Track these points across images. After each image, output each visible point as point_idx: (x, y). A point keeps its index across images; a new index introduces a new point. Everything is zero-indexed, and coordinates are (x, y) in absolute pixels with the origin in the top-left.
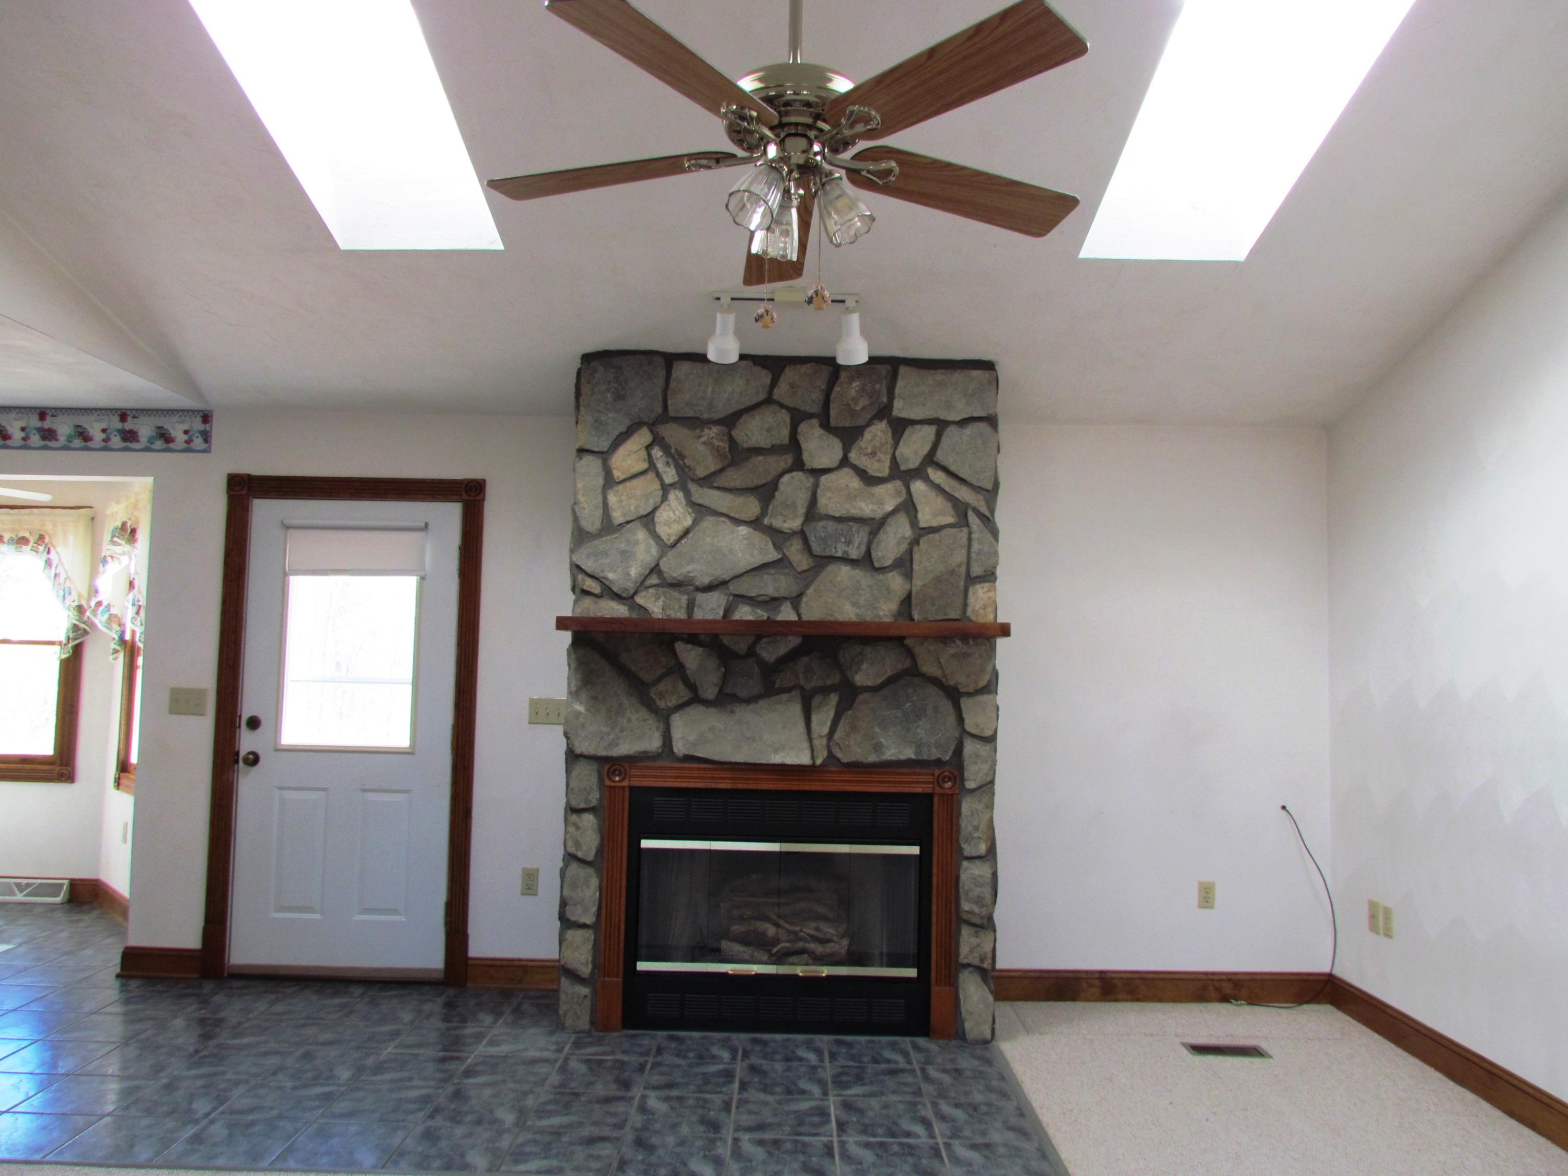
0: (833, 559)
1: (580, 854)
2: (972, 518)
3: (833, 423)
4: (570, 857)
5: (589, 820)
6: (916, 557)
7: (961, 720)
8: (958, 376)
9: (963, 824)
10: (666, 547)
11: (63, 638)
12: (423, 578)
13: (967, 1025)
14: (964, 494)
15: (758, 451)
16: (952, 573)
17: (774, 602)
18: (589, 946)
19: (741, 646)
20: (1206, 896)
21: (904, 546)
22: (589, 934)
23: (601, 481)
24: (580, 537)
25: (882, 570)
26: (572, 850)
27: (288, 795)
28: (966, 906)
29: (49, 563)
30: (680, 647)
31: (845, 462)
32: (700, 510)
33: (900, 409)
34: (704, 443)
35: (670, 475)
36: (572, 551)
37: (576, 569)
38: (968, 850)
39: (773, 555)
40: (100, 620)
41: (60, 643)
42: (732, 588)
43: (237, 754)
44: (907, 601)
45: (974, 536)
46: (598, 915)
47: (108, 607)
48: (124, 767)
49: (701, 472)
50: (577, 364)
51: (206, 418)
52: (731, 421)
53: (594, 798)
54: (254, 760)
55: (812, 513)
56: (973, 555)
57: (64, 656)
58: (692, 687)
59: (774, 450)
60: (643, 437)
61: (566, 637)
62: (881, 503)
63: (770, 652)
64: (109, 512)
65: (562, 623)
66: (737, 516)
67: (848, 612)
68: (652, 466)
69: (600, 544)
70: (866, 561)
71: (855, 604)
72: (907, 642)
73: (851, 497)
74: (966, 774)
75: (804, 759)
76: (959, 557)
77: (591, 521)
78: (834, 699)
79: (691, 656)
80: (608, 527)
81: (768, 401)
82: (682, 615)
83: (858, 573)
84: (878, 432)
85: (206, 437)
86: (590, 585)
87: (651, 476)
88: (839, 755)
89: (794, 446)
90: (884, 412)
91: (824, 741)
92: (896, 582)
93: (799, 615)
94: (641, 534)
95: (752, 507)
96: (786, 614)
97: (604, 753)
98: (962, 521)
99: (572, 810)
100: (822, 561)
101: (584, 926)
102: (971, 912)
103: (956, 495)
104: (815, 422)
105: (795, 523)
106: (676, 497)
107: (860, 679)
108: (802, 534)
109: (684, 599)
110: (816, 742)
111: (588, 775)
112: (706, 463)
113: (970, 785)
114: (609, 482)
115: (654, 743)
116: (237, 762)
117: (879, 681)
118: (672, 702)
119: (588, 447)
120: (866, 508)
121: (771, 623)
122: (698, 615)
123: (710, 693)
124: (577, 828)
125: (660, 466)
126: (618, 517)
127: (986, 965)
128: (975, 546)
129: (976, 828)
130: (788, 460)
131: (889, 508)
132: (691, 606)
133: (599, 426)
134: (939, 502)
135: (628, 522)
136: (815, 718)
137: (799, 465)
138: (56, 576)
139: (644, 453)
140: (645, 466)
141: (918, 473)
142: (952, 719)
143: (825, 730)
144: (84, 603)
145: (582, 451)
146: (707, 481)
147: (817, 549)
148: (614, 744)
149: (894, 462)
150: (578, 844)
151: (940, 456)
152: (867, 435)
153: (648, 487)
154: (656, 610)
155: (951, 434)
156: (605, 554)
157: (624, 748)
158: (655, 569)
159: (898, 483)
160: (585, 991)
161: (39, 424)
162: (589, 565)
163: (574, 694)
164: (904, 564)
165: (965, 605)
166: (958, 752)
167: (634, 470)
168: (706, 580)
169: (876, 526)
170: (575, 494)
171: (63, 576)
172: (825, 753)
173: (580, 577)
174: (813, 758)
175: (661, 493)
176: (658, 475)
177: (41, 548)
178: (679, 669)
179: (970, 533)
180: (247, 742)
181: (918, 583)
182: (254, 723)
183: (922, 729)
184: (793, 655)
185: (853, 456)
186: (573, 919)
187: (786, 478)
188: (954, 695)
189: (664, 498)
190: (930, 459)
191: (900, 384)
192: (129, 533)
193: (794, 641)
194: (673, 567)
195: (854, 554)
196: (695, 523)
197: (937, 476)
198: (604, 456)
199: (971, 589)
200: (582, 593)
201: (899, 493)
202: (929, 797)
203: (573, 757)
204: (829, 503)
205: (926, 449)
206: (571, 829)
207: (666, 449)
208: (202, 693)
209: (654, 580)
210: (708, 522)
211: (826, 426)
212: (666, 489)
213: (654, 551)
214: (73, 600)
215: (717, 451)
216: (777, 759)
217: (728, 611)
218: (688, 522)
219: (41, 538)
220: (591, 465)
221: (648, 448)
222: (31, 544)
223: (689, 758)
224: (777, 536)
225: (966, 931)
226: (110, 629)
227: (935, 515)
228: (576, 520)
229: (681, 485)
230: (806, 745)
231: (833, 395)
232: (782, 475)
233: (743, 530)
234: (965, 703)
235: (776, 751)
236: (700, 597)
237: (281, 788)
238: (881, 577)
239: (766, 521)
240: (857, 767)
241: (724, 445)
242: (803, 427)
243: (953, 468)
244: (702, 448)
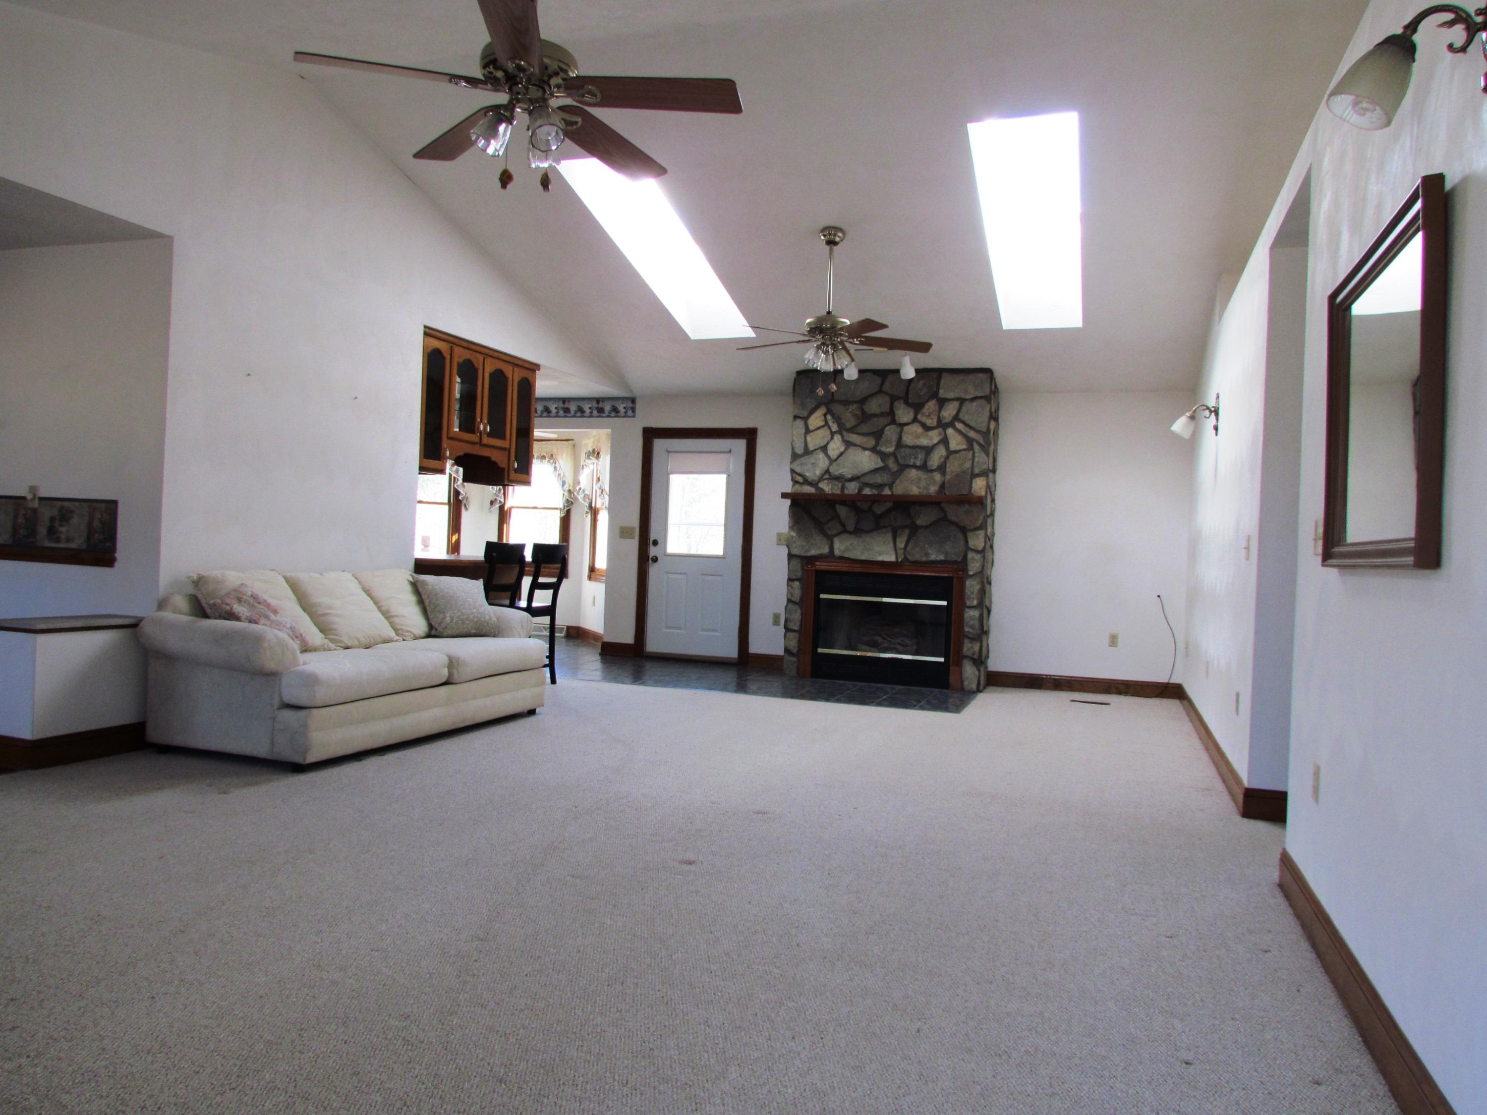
0: (908, 466)
1: (793, 599)
2: (976, 447)
3: (910, 401)
4: (789, 601)
5: (797, 584)
6: (948, 465)
7: (967, 542)
8: (971, 377)
9: (966, 591)
10: (832, 461)
11: (562, 507)
12: (729, 476)
13: (965, 683)
14: (972, 434)
15: (875, 415)
16: (964, 472)
17: (881, 486)
18: (797, 639)
19: (865, 506)
20: (1113, 640)
21: (942, 460)
22: (797, 635)
23: (803, 431)
24: (795, 456)
25: (932, 471)
26: (790, 597)
27: (671, 576)
28: (966, 629)
29: (555, 468)
30: (838, 507)
31: (915, 420)
32: (848, 444)
33: (942, 393)
34: (850, 412)
35: (835, 428)
36: (791, 463)
37: (793, 471)
38: (968, 603)
39: (880, 464)
40: (580, 497)
41: (560, 509)
42: (862, 480)
43: (649, 557)
44: (942, 486)
45: (976, 455)
46: (801, 625)
47: (584, 490)
48: (592, 569)
49: (848, 425)
50: (795, 375)
51: (633, 401)
52: (863, 401)
53: (799, 574)
54: (655, 560)
55: (899, 444)
56: (975, 464)
57: (562, 515)
58: (843, 525)
59: (882, 415)
60: (822, 411)
61: (788, 502)
62: (931, 439)
63: (879, 509)
64: (584, 443)
65: (784, 496)
66: (864, 446)
67: (915, 491)
68: (826, 424)
69: (804, 460)
70: (924, 467)
71: (918, 487)
72: (943, 505)
73: (918, 437)
74: (969, 568)
75: (892, 558)
76: (968, 465)
77: (800, 450)
78: (907, 532)
79: (842, 511)
80: (807, 452)
81: (880, 391)
82: (839, 492)
83: (920, 473)
84: (931, 405)
85: (633, 410)
86: (800, 479)
87: (826, 428)
88: (910, 557)
89: (891, 413)
90: (934, 395)
91: (902, 551)
92: (938, 477)
93: (892, 492)
94: (821, 455)
95: (871, 442)
96: (887, 491)
97: (803, 554)
98: (970, 448)
99: (790, 580)
100: (904, 467)
101: (794, 631)
102: (969, 632)
103: (969, 435)
104: (902, 401)
105: (891, 449)
106: (837, 438)
107: (919, 522)
108: (894, 454)
109: (840, 485)
110: (899, 551)
111: (797, 563)
112: (850, 422)
113: (971, 573)
114: (808, 431)
115: (825, 550)
116: (648, 560)
117: (928, 523)
118: (834, 532)
119: (798, 415)
120: (924, 442)
121: (879, 495)
122: (846, 492)
123: (851, 527)
124: (792, 587)
125: (830, 423)
126: (811, 447)
127: (976, 656)
128: (976, 459)
129: (972, 593)
130: (889, 419)
131: (935, 441)
132: (843, 488)
133: (803, 405)
134: (960, 438)
135: (815, 450)
136: (898, 540)
137: (893, 422)
138: (559, 475)
139: (823, 418)
140: (823, 423)
141: (951, 424)
142: (962, 542)
143: (903, 546)
144: (571, 488)
145: (796, 417)
146: (851, 430)
147: (901, 461)
148: (808, 550)
149: (939, 420)
150: (792, 595)
151: (961, 416)
152: (926, 407)
153: (824, 434)
154: (827, 490)
155: (967, 406)
156: (805, 464)
157: (813, 552)
158: (827, 471)
159: (941, 430)
160: (794, 659)
161: (562, 406)
162: (798, 469)
163: (791, 528)
164: (942, 468)
165: (971, 487)
166: (965, 557)
167: (818, 426)
168: (850, 476)
169: (928, 450)
170: (793, 436)
171: (562, 475)
172: (903, 556)
173: (794, 475)
174: (897, 558)
175: (830, 436)
176: (830, 428)
177: (552, 461)
178: (837, 517)
179: (974, 453)
180: (653, 551)
181: (948, 477)
182: (655, 543)
183: (948, 547)
184: (889, 511)
185: (919, 417)
186: (790, 627)
187: (887, 428)
188: (964, 531)
189: (832, 438)
190: (956, 418)
191: (943, 381)
192: (596, 454)
193: (889, 505)
194: (835, 470)
195: (918, 463)
196: (846, 449)
197: (959, 426)
198: (805, 419)
199: (974, 481)
200: (795, 482)
201: (940, 434)
202: (952, 578)
203: (791, 556)
204: (908, 440)
205: (954, 413)
206: (790, 588)
207: (833, 415)
208: (633, 529)
209: (827, 476)
210: (851, 450)
211: (907, 403)
212: (833, 434)
213: (827, 462)
214: (566, 487)
215: (856, 416)
216: (880, 558)
217: (860, 490)
218: (842, 449)
219: (552, 455)
220: (800, 423)
221: (825, 415)
222: (547, 459)
223: (841, 558)
224: (883, 456)
225: (966, 641)
226: (585, 501)
227: (958, 444)
228: (793, 449)
229: (840, 432)
230: (893, 552)
231: (910, 388)
232: (886, 426)
233: (867, 453)
234: (969, 534)
235: (880, 555)
236: (847, 484)
237: (667, 573)
238: (930, 474)
239: (878, 448)
240: (916, 563)
241: (859, 413)
242: (896, 404)
243: (968, 422)
244: (849, 415)
